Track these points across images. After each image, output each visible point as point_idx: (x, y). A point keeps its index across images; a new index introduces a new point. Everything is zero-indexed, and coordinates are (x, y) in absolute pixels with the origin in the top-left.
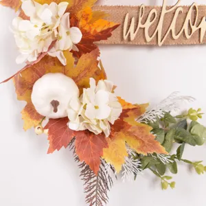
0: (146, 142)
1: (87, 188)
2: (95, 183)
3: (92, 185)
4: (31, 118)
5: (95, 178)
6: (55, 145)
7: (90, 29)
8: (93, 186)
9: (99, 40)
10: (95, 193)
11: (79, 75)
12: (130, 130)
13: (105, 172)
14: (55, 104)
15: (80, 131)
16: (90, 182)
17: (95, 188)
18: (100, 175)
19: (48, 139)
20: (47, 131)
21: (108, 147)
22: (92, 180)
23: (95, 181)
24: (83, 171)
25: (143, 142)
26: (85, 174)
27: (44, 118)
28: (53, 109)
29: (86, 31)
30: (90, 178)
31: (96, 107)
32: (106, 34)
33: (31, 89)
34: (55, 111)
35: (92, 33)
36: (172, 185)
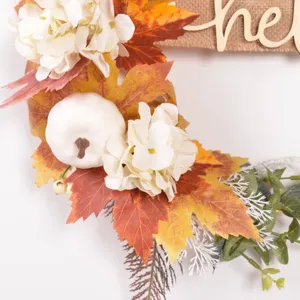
1: (134, 284)
2: (148, 277)
3: (143, 279)
4: (48, 166)
5: (149, 269)
9: (163, 40)
10: (147, 293)
16: (139, 274)
21: (166, 219)
22: (143, 272)
23: (148, 274)
32: (175, 30)
35: (150, 26)
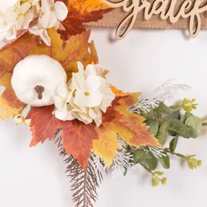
0: (139, 133)
6: (39, 137)
7: (81, 8)
8: (81, 183)
11: (67, 58)
12: (121, 121)
13: (94, 166)
14: (40, 90)
15: (67, 121)
17: (83, 184)
18: (88, 170)
19: (31, 130)
20: (28, 121)
24: (69, 167)
25: (135, 133)
26: (72, 170)
27: (25, 105)
28: (37, 95)
29: (75, 9)
30: (77, 174)
31: (86, 94)
33: (11, 72)
34: (40, 97)
36: (163, 181)
